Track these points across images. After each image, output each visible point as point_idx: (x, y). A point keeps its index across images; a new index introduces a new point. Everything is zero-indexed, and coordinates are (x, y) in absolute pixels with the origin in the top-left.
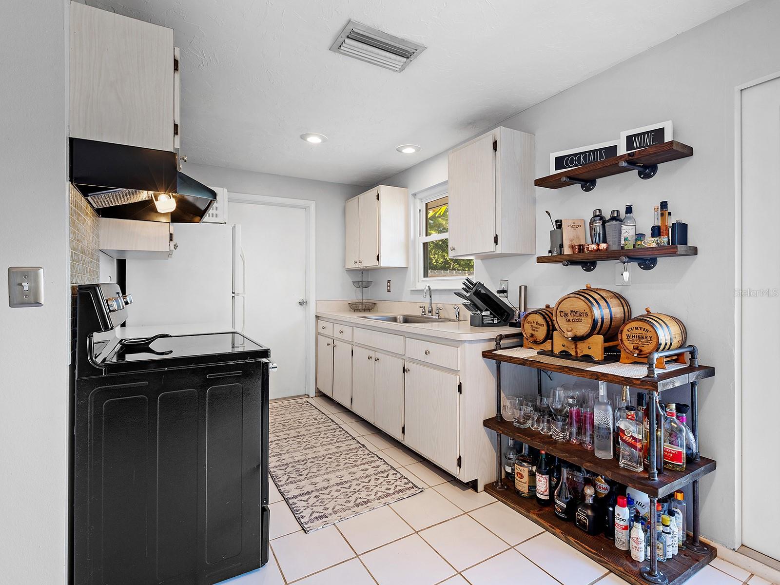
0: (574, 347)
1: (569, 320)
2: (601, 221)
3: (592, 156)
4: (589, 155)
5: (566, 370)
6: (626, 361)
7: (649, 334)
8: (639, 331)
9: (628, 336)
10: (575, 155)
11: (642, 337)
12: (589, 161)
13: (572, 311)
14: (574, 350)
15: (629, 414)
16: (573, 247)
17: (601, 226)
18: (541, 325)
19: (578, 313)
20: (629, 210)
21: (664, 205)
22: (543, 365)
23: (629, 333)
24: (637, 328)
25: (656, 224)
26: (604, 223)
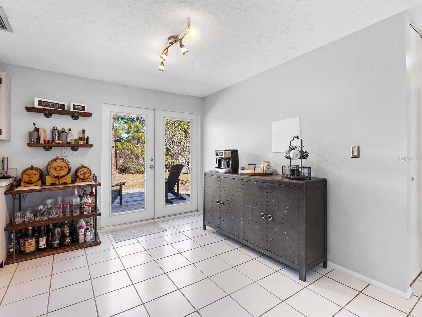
0: (58, 180)
1: (57, 170)
2: (58, 132)
3: (55, 105)
4: (54, 105)
5: (66, 188)
6: (79, 182)
7: (88, 172)
8: (85, 171)
9: (80, 173)
10: (48, 102)
11: (86, 173)
12: (54, 107)
13: (58, 167)
14: (58, 182)
15: (88, 196)
16: (44, 141)
17: (58, 134)
18: (36, 174)
19: (61, 167)
20: (70, 130)
21: (84, 131)
22: (53, 188)
23: (81, 172)
24: (84, 170)
25: (80, 136)
26: (59, 133)
